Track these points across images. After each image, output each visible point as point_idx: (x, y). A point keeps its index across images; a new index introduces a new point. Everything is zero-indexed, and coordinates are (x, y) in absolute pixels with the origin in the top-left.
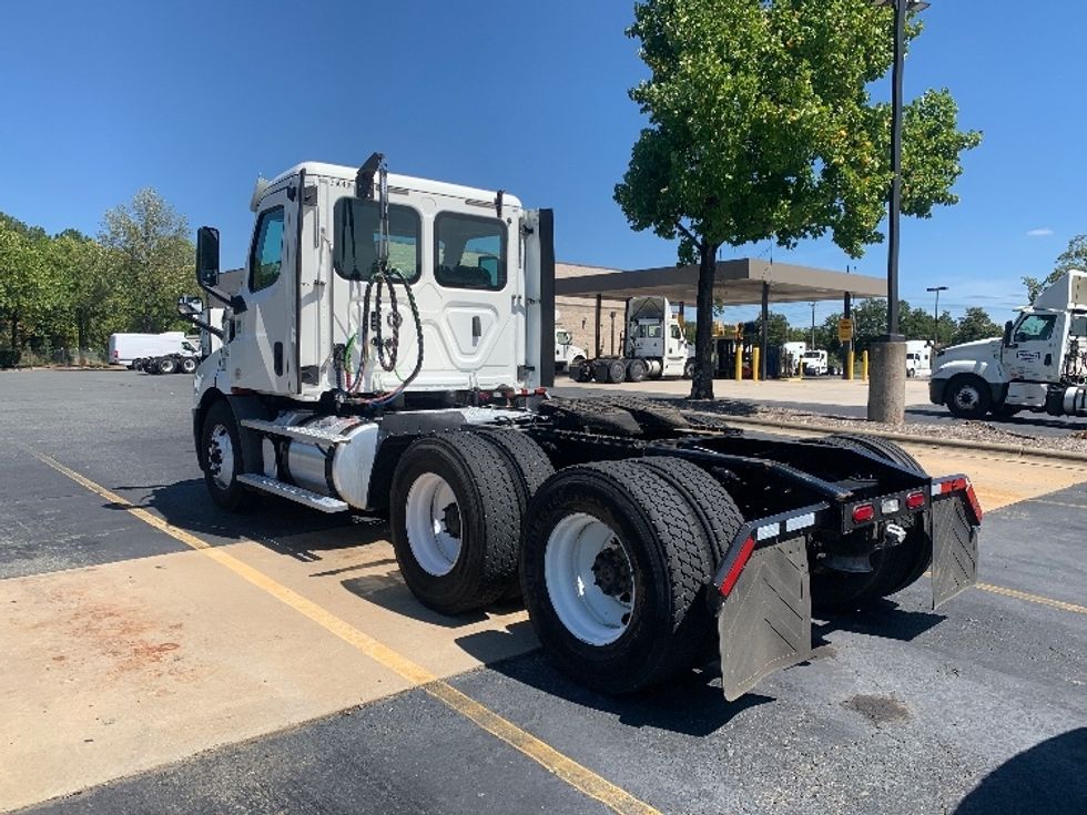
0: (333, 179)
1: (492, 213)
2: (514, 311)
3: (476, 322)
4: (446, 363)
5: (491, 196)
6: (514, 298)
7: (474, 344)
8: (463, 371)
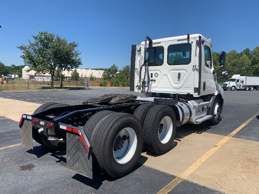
0: (143, 45)
1: (186, 42)
2: (194, 70)
3: (179, 75)
4: (170, 86)
5: (186, 37)
6: (193, 66)
7: (179, 81)
8: (175, 88)
